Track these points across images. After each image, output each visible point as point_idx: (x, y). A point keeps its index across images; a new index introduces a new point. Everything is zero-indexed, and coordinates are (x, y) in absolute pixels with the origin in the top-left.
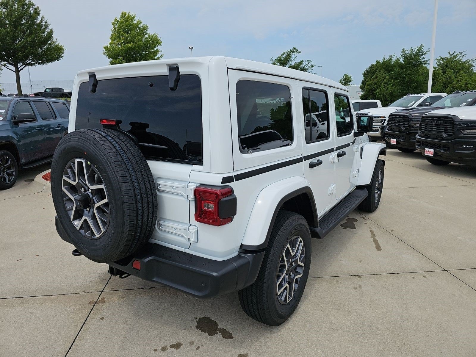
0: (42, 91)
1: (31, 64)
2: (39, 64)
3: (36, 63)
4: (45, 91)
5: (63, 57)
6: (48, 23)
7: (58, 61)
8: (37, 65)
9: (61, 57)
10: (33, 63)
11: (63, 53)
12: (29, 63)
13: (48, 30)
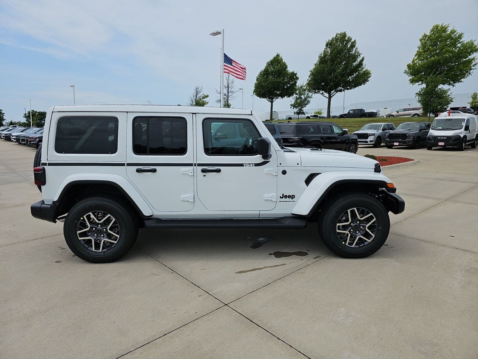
0: (346, 112)
1: (341, 91)
2: (348, 89)
3: (345, 89)
4: (349, 113)
5: (369, 80)
6: (360, 53)
7: (364, 84)
8: (346, 90)
9: (367, 81)
10: (343, 89)
11: (370, 77)
12: (339, 90)
13: (359, 59)
